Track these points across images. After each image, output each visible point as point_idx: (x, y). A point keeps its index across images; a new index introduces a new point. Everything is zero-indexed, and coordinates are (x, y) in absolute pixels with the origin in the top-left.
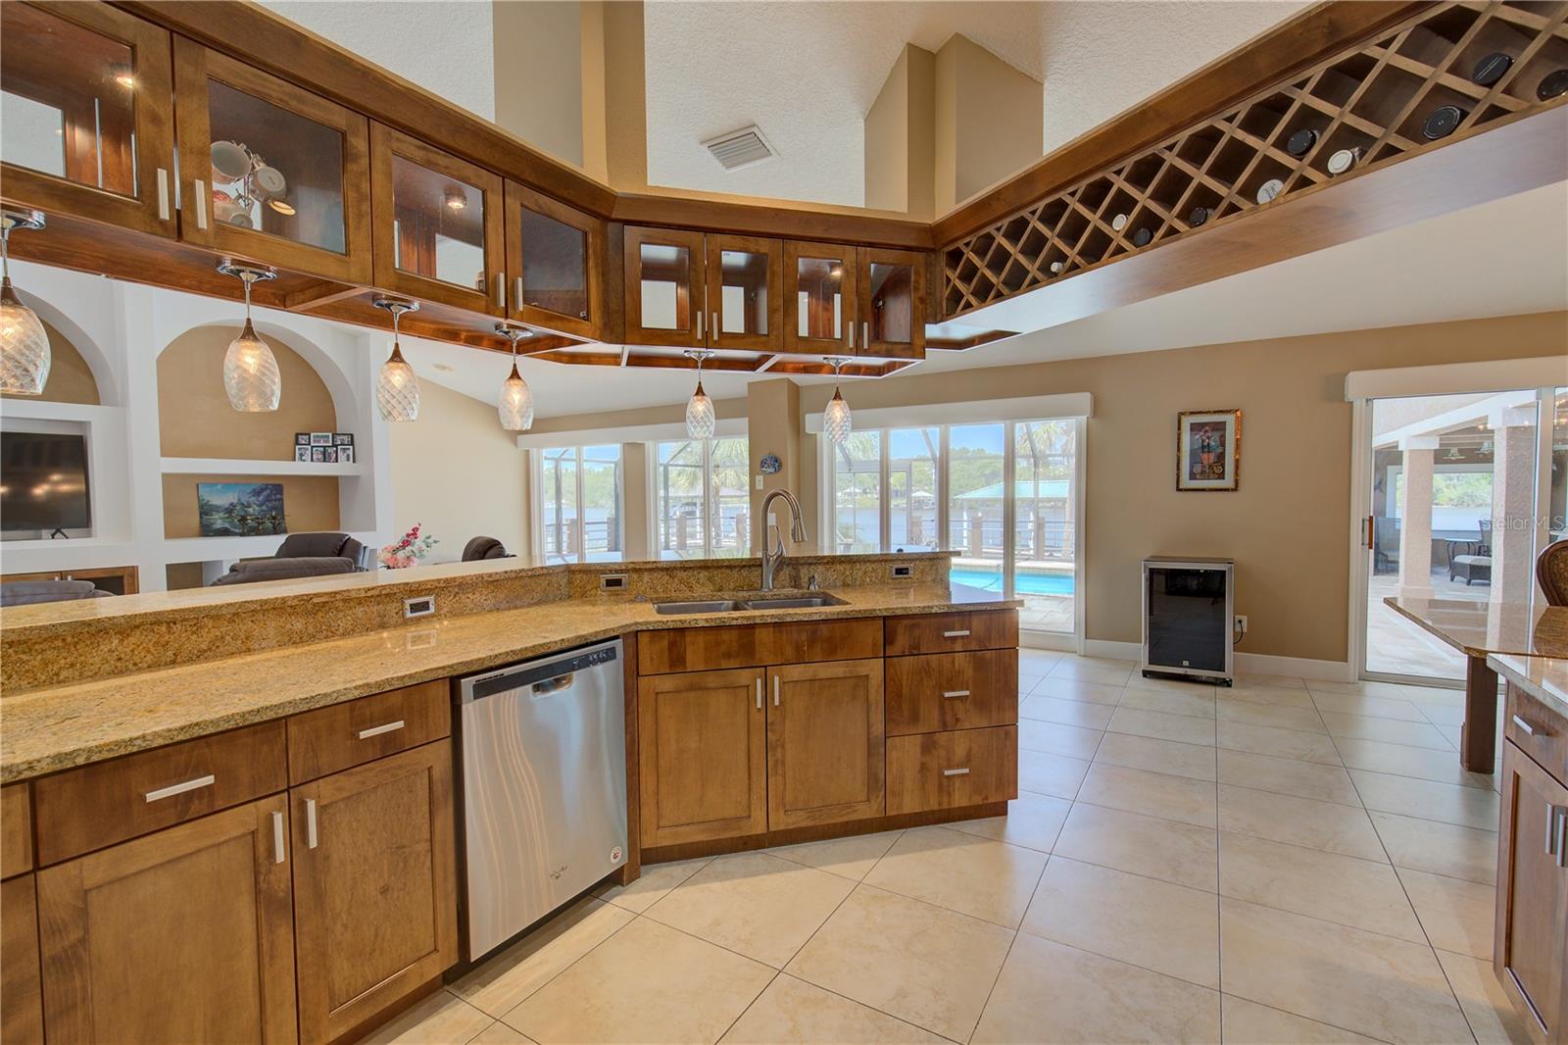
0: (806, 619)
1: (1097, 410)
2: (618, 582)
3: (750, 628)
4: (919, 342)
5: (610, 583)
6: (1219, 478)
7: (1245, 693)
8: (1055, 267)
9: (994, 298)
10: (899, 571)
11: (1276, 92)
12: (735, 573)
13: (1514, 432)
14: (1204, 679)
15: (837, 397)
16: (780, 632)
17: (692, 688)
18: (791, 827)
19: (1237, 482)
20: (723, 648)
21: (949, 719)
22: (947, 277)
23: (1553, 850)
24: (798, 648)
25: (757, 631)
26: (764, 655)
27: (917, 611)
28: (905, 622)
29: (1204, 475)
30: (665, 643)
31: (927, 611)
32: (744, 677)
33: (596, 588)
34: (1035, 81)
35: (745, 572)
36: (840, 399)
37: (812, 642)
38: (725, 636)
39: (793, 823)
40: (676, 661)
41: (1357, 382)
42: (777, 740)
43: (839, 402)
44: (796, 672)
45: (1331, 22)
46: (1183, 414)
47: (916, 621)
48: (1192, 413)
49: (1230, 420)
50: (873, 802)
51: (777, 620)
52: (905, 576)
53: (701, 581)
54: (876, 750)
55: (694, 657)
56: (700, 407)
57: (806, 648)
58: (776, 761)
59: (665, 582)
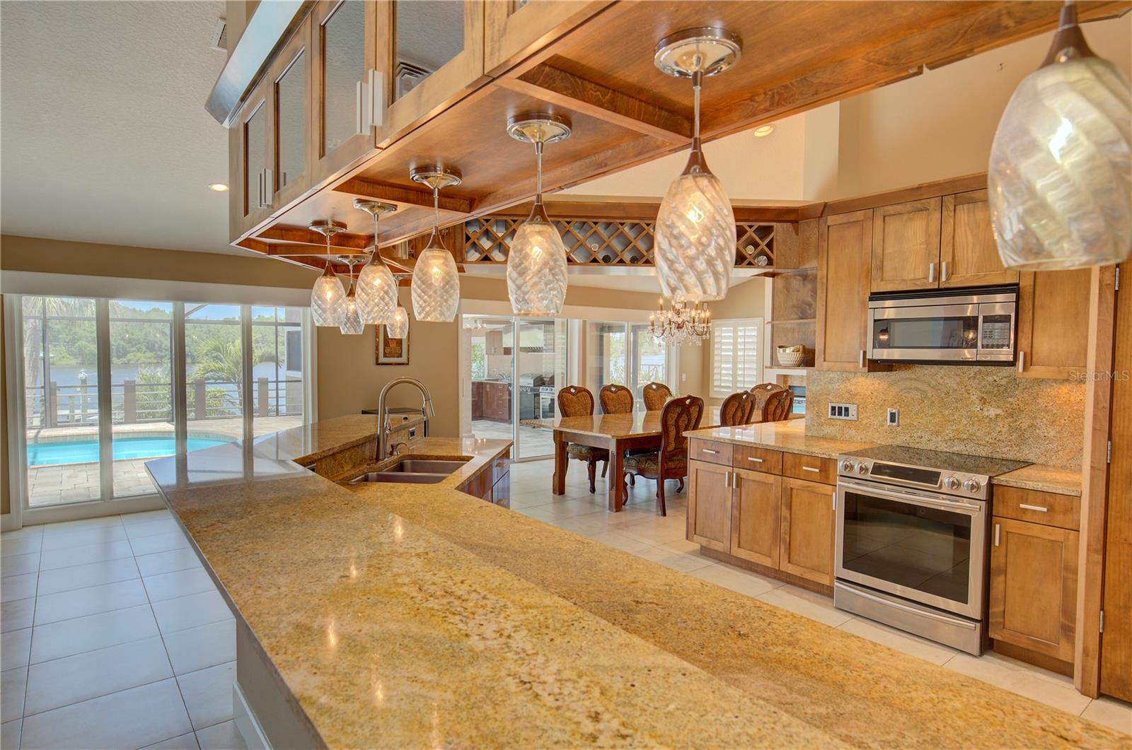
6: (399, 359)
10: (412, 434)
19: (408, 360)
22: (467, 235)
23: (730, 484)
29: (392, 355)
59: (332, 466)
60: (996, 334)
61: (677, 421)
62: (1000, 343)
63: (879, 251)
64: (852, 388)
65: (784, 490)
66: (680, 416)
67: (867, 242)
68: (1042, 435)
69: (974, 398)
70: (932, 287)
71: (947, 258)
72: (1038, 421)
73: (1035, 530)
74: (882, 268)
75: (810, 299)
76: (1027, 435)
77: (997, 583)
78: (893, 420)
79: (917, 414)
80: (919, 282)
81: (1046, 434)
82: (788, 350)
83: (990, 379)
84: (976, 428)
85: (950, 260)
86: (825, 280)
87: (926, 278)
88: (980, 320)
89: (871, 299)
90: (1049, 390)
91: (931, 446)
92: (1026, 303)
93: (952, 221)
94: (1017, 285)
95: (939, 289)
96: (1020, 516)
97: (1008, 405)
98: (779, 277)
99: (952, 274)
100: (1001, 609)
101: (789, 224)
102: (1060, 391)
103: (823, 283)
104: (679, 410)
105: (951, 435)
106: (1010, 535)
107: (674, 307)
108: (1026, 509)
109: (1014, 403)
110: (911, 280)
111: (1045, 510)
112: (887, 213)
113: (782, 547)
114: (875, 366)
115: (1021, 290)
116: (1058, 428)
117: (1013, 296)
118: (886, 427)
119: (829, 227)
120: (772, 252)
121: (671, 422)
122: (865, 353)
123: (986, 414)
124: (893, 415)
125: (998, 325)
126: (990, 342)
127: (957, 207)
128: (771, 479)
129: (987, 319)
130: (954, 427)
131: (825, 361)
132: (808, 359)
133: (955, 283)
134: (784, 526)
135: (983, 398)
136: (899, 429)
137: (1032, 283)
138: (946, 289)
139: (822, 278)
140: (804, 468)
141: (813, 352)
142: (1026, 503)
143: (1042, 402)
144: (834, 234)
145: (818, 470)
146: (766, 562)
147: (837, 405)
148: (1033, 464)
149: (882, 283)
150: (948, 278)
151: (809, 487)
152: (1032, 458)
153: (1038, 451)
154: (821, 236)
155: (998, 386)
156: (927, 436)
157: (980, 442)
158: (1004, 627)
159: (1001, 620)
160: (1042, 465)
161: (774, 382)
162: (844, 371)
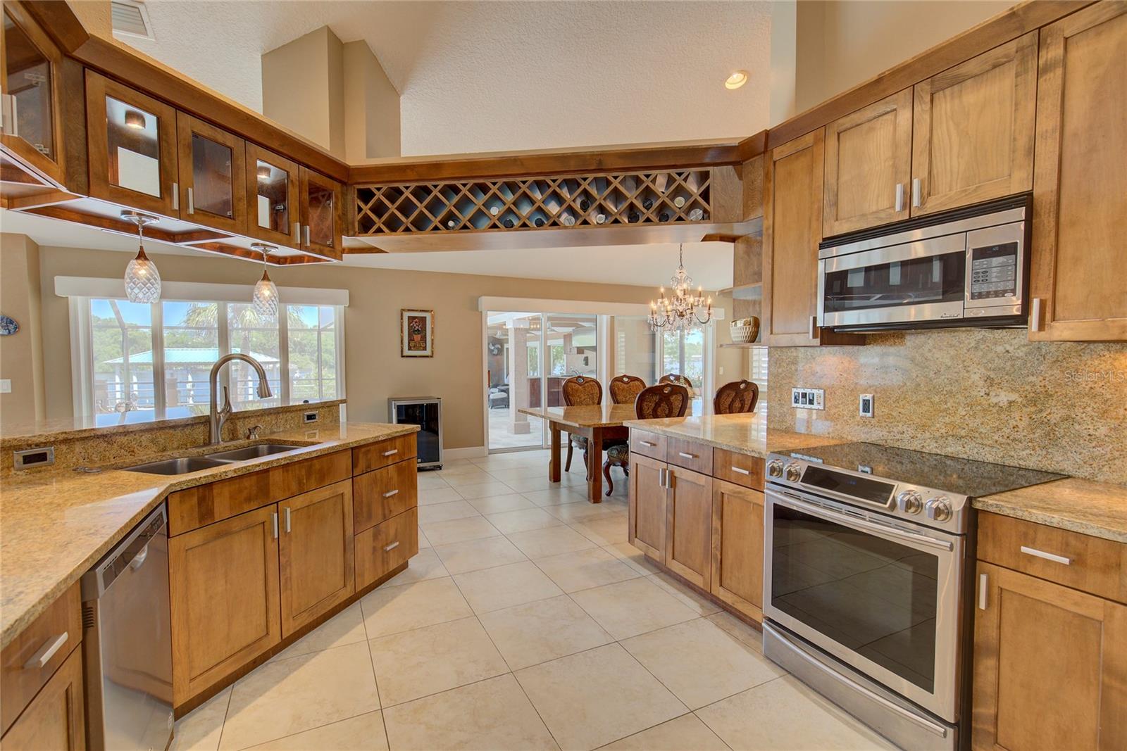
0: (308, 457)
1: (352, 303)
2: (42, 457)
3: (264, 472)
4: (338, 248)
5: (28, 459)
6: (423, 350)
7: (451, 471)
8: (451, 224)
9: (403, 231)
10: (310, 417)
11: (573, 177)
12: (179, 433)
13: (516, 330)
14: (428, 468)
15: (265, 278)
16: (287, 471)
17: (219, 535)
18: (298, 629)
19: (432, 352)
20: (245, 494)
21: (387, 512)
22: (358, 206)
23: (664, 484)
24: (300, 483)
25: (271, 473)
26: (277, 493)
27: (371, 441)
28: (363, 450)
29: (417, 348)
30: (195, 500)
31: (377, 439)
32: (262, 515)
33: (8, 468)
34: (397, 93)
35: (188, 431)
36: (269, 280)
37: (309, 475)
38: (246, 483)
39: (299, 625)
40: (205, 515)
41: (485, 301)
42: (287, 561)
43: (267, 283)
44: (299, 501)
45: (600, 159)
46: (404, 310)
47: (368, 448)
48: (409, 310)
49: (428, 315)
50: (348, 586)
51: (288, 462)
52: (313, 421)
53: (144, 444)
54: (347, 546)
55: (221, 507)
56: (142, 270)
57: (305, 481)
58: (286, 579)
59: (102, 450)
60: (994, 274)
61: (655, 411)
62: (1001, 287)
63: (832, 180)
65: (714, 494)
66: (658, 405)
67: (818, 172)
68: (1085, 433)
69: (975, 377)
70: (900, 219)
71: (921, 172)
72: (1078, 411)
73: (1049, 593)
74: (836, 204)
76: (1060, 432)
77: (985, 669)
78: (866, 409)
79: (897, 401)
80: (883, 215)
81: (1091, 432)
83: (1000, 349)
84: (978, 421)
85: (926, 174)
86: (771, 231)
87: (893, 207)
88: (969, 256)
89: (822, 247)
90: (1096, 362)
91: (916, 445)
92: (1045, 222)
93: (927, 117)
94: (1030, 194)
95: (911, 220)
96: (1022, 566)
97: (1028, 387)
98: (740, 240)
99: (929, 194)
100: (992, 711)
101: (730, 167)
102: (1116, 364)
103: (768, 235)
104: (656, 398)
105: (943, 431)
106: (1005, 595)
108: (1033, 556)
109: (1038, 384)
110: (873, 213)
111: (1066, 561)
112: (842, 128)
113: (714, 565)
114: (830, 336)
115: (1035, 201)
116: (1113, 423)
117: (1021, 212)
118: (858, 419)
119: (775, 162)
120: (708, 203)
121: (648, 411)
122: (815, 319)
123: (994, 400)
124: (866, 403)
125: (997, 261)
126: (984, 288)
127: (936, 96)
128: (703, 480)
129: (981, 253)
130: (947, 420)
131: (772, 333)
133: (933, 206)
134: (716, 538)
135: (989, 377)
136: (873, 421)
137: (1055, 187)
138: (920, 218)
139: (767, 229)
140: (734, 468)
142: (1033, 545)
143: (1085, 381)
144: (781, 171)
145: (747, 472)
146: (698, 580)
147: (801, 391)
148: (1069, 477)
149: (837, 223)
150: (923, 202)
151: (740, 493)
152: (1067, 467)
153: (1078, 458)
154: (767, 176)
155: (1011, 359)
156: (911, 432)
157: (985, 442)
158: (996, 742)
159: (992, 730)
160: (1085, 479)
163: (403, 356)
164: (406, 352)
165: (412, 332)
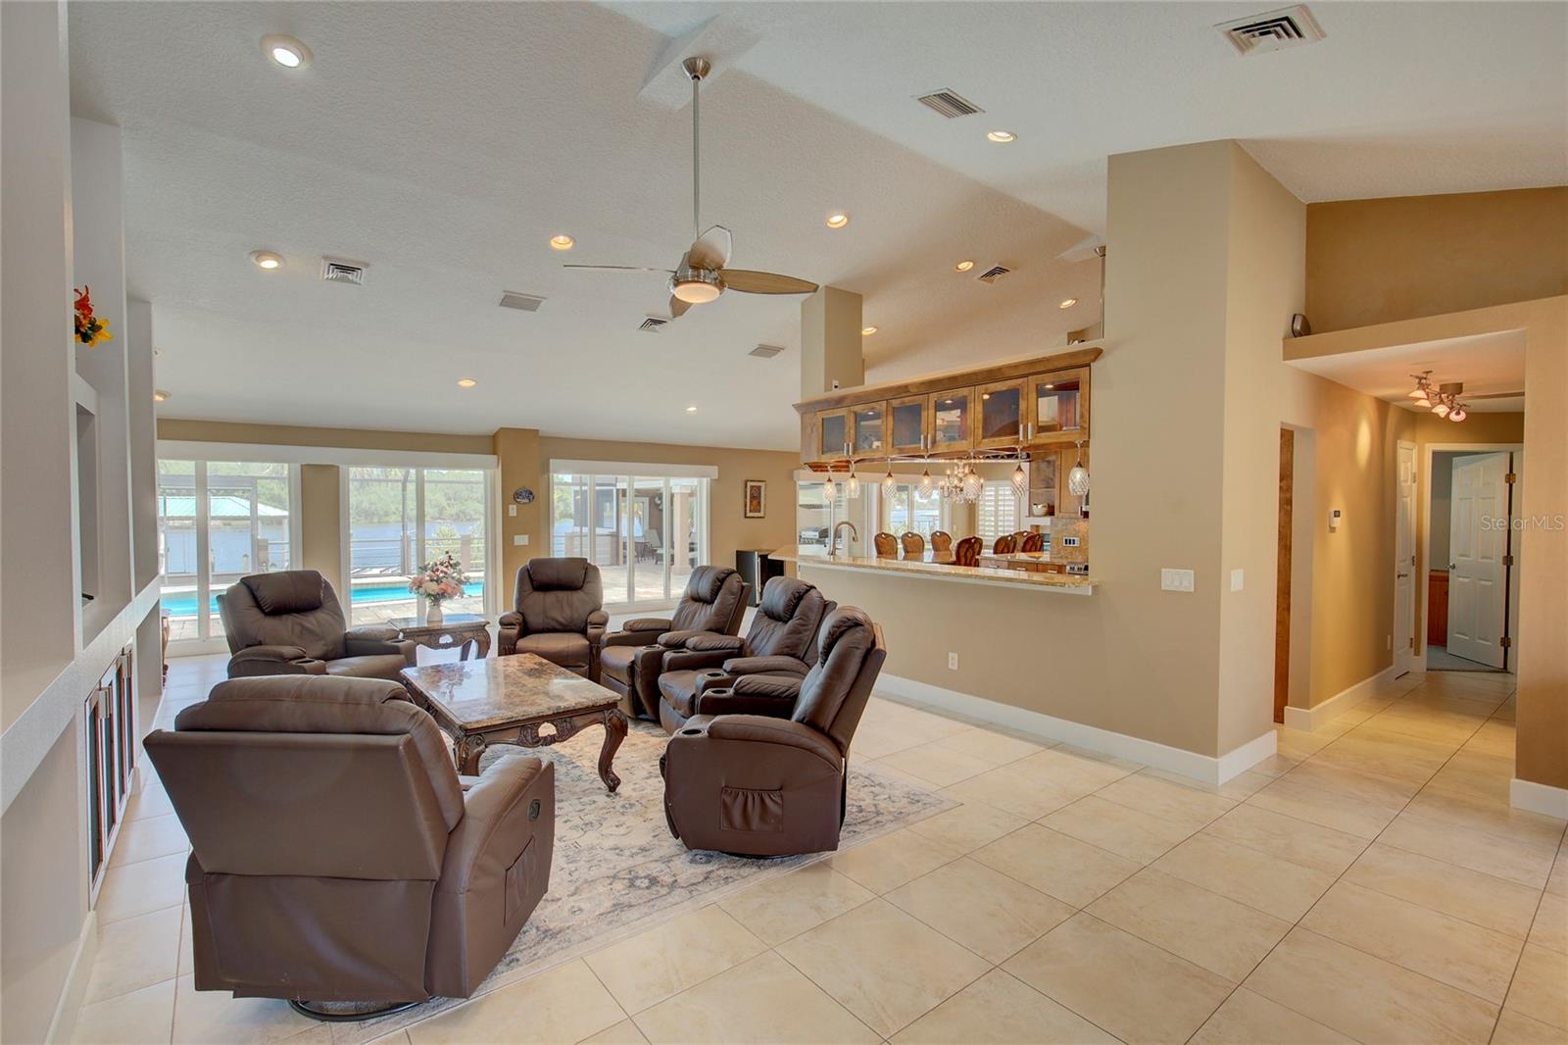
6: (759, 512)
19: (765, 514)
29: (755, 511)
46: (747, 480)
48: (750, 480)
61: (966, 553)
64: (1077, 529)
66: (967, 550)
75: (1052, 476)
82: (1039, 507)
107: (956, 476)
121: (962, 554)
131: (1060, 512)
132: (1051, 512)
141: (1053, 507)
147: (1068, 538)
161: (1029, 530)
162: (1071, 518)
163: (746, 517)
164: (748, 515)
165: (753, 497)
